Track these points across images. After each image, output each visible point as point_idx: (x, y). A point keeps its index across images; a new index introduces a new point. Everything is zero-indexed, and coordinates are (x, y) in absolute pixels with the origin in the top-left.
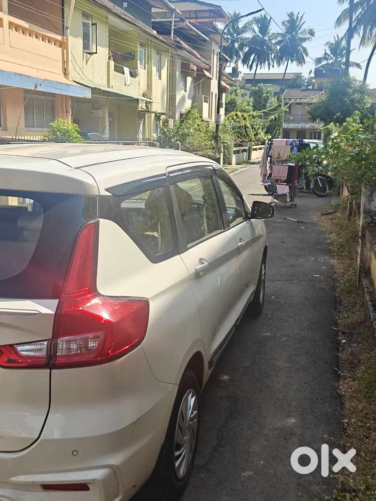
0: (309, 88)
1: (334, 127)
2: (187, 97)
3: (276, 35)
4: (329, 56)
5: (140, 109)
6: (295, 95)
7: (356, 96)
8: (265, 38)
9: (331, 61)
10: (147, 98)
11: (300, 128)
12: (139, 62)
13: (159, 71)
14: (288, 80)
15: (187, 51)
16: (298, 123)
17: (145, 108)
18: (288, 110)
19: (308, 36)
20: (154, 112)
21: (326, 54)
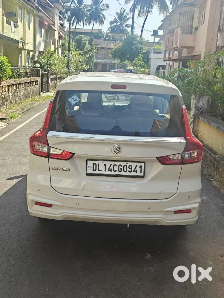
0: (107, 38)
1: (128, 63)
2: (42, 41)
3: (87, 6)
4: (117, 20)
5: (19, 48)
6: (100, 43)
7: (139, 46)
8: (81, 7)
9: (118, 24)
10: (23, 41)
11: (104, 62)
12: (18, 18)
13: (29, 24)
14: (94, 33)
15: (43, 13)
16: (103, 59)
17: (22, 47)
18: (97, 51)
19: (106, 8)
20: (27, 50)
21: (115, 19)
